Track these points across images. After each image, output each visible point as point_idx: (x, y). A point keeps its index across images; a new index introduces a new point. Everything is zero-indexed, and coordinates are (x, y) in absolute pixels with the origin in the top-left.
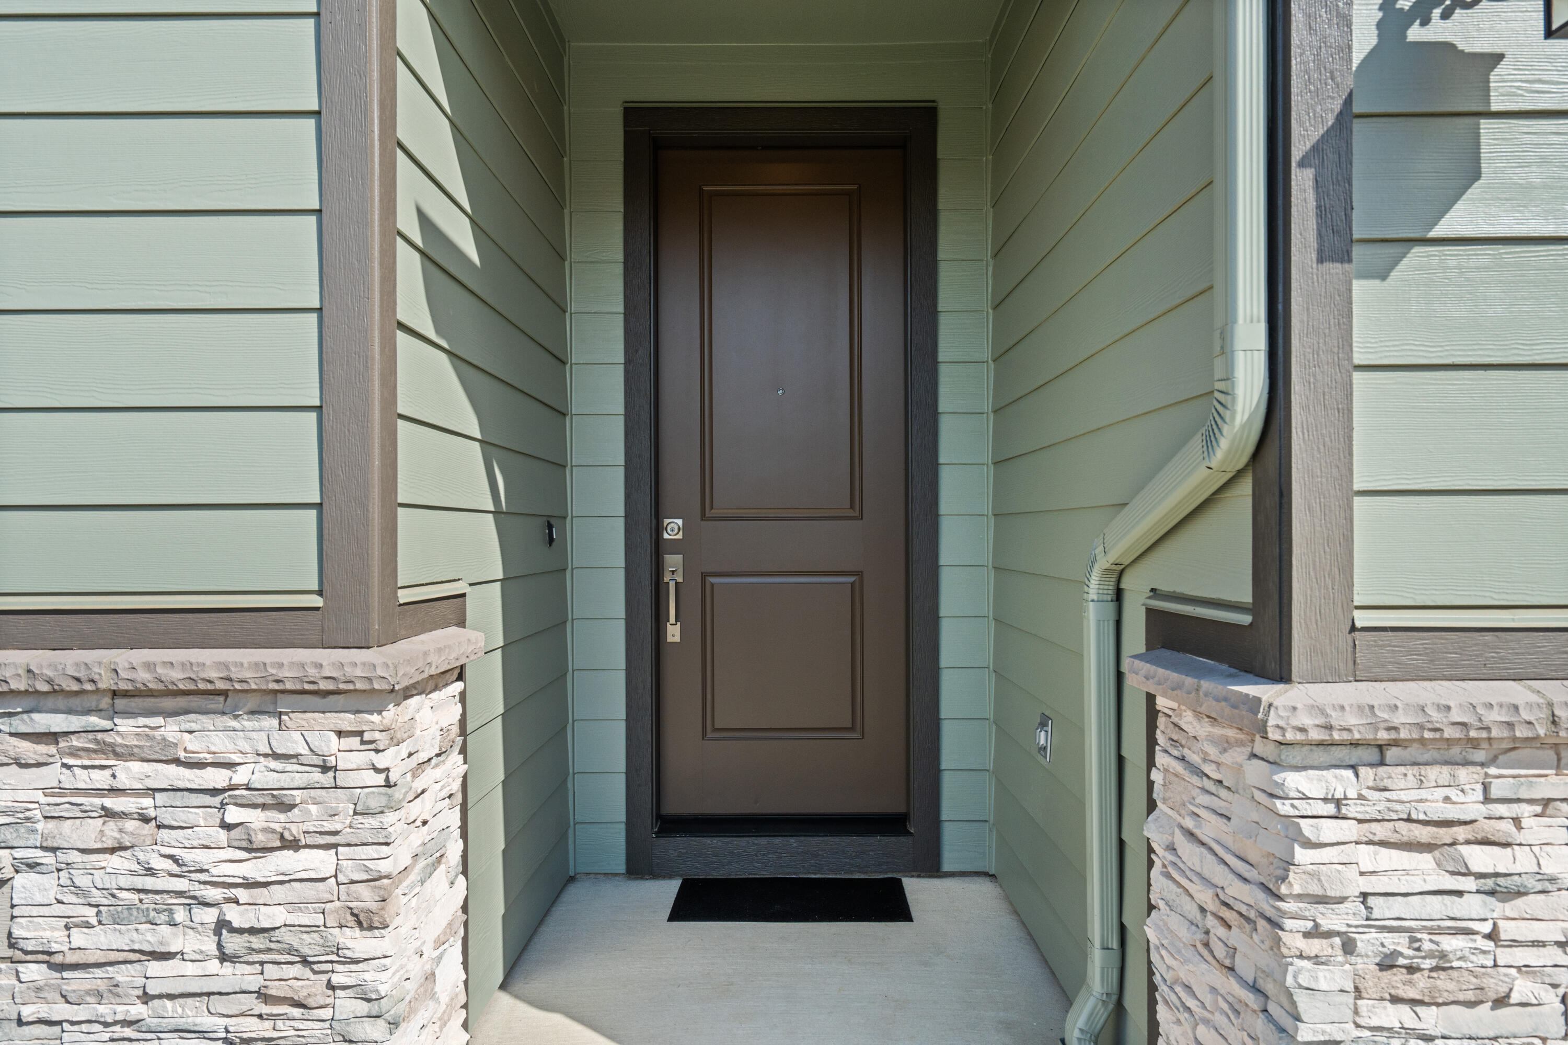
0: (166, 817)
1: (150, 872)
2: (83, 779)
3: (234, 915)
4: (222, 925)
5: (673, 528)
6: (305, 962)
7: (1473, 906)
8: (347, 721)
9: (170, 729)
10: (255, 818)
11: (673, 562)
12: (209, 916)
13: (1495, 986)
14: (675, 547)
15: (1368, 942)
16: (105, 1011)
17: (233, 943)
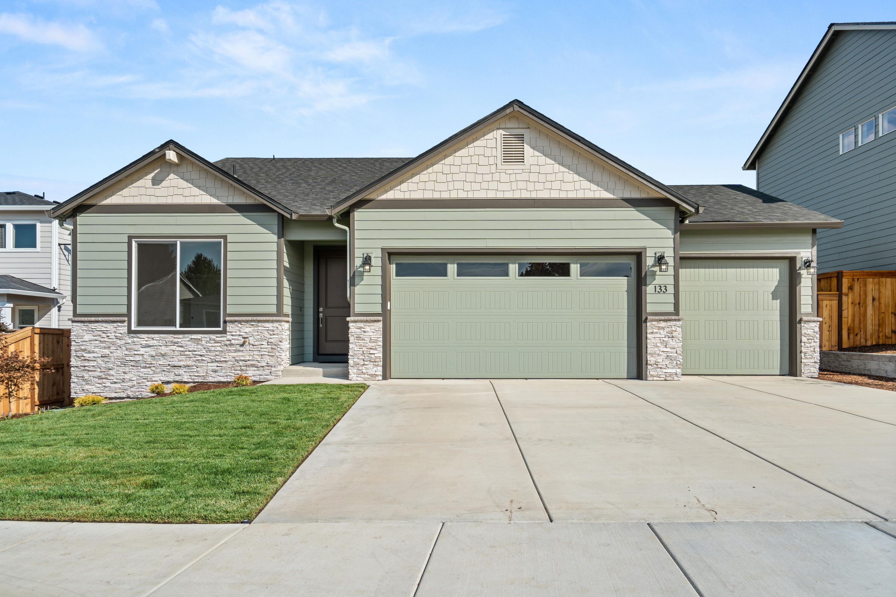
0: (263, 332)
1: (262, 337)
2: (255, 329)
3: (269, 341)
4: (268, 342)
5: (321, 309)
6: (275, 345)
7: (363, 333)
8: (279, 324)
9: (263, 324)
10: (271, 332)
11: (321, 315)
12: (267, 341)
13: (364, 339)
14: (321, 312)
15: (355, 336)
16: (257, 350)
17: (269, 343)
